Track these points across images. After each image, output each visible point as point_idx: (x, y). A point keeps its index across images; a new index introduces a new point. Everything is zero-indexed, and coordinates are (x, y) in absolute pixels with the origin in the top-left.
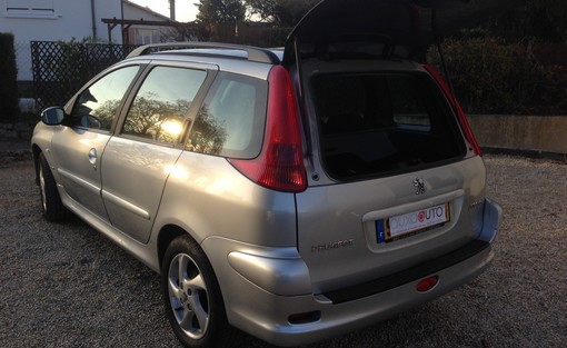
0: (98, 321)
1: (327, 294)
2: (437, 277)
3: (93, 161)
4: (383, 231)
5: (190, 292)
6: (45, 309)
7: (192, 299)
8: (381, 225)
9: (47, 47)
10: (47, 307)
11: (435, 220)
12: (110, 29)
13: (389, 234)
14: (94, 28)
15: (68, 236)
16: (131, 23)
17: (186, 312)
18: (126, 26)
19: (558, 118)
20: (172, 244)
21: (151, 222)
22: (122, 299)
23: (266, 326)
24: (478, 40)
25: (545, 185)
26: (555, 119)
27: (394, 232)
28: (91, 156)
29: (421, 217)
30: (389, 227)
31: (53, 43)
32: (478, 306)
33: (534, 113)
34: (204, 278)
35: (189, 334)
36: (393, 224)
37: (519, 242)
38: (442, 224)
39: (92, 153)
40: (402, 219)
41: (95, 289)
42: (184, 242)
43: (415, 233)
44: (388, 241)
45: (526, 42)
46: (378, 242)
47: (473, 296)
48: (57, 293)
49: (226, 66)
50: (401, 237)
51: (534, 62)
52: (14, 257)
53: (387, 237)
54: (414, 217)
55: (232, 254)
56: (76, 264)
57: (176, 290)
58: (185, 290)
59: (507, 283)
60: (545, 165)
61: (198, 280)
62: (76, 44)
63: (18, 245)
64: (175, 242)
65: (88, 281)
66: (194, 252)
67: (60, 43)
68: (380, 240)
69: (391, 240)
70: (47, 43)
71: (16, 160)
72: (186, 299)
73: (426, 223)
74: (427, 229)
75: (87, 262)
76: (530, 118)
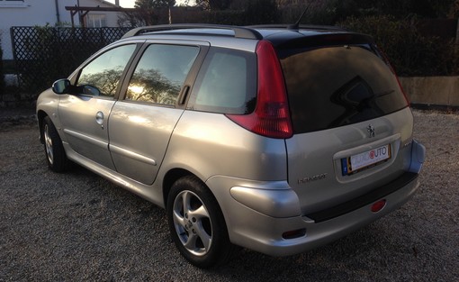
0: (117, 246)
1: (309, 215)
2: (385, 200)
3: (100, 122)
4: (346, 166)
5: (194, 220)
6: (72, 240)
7: (196, 225)
8: (345, 162)
9: (26, 31)
10: (73, 237)
11: (381, 157)
12: (73, 15)
13: (351, 169)
14: (58, 15)
15: (73, 184)
16: (88, 9)
17: (191, 236)
18: (84, 12)
19: (436, 78)
20: (176, 183)
21: (157, 168)
22: (131, 229)
23: (263, 241)
24: (373, 17)
25: (435, 130)
26: (434, 79)
27: (354, 167)
28: (98, 118)
29: (372, 155)
30: (350, 163)
31: (30, 28)
32: (404, 223)
33: (418, 75)
34: (208, 208)
35: (193, 252)
36: (353, 161)
37: (425, 174)
38: (386, 160)
39: (99, 115)
40: (359, 157)
41: (108, 222)
42: (188, 181)
43: (368, 167)
44: (349, 174)
45: (410, 19)
46: (343, 175)
47: (399, 216)
48: (78, 227)
49: (216, 43)
50: (359, 171)
51: (416, 34)
52: (35, 201)
53: (349, 171)
54: (367, 155)
55: (234, 189)
56: (87, 204)
57: (181, 219)
58: (190, 218)
59: (422, 205)
60: (433, 115)
61: (202, 210)
62: (49, 28)
63: (35, 191)
64: (180, 181)
65: (101, 217)
66: (198, 188)
67: (36, 27)
68: (344, 173)
69: (352, 173)
70: (25, 28)
71: (14, 124)
72: (191, 225)
73: (375, 160)
74: (376, 164)
75: (96, 202)
76: (415, 78)
